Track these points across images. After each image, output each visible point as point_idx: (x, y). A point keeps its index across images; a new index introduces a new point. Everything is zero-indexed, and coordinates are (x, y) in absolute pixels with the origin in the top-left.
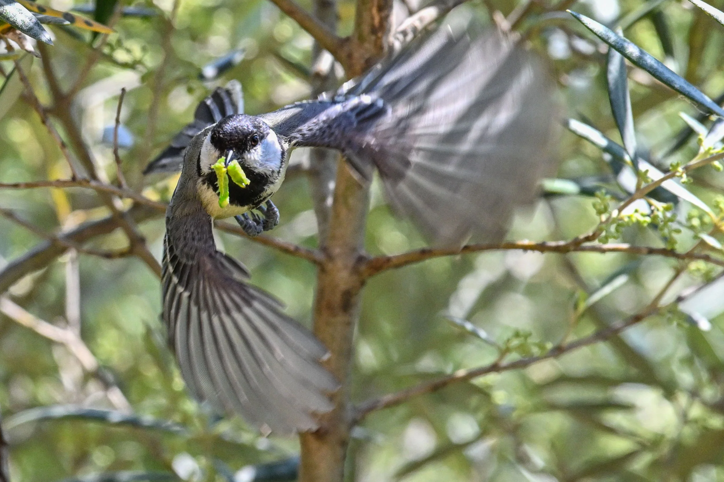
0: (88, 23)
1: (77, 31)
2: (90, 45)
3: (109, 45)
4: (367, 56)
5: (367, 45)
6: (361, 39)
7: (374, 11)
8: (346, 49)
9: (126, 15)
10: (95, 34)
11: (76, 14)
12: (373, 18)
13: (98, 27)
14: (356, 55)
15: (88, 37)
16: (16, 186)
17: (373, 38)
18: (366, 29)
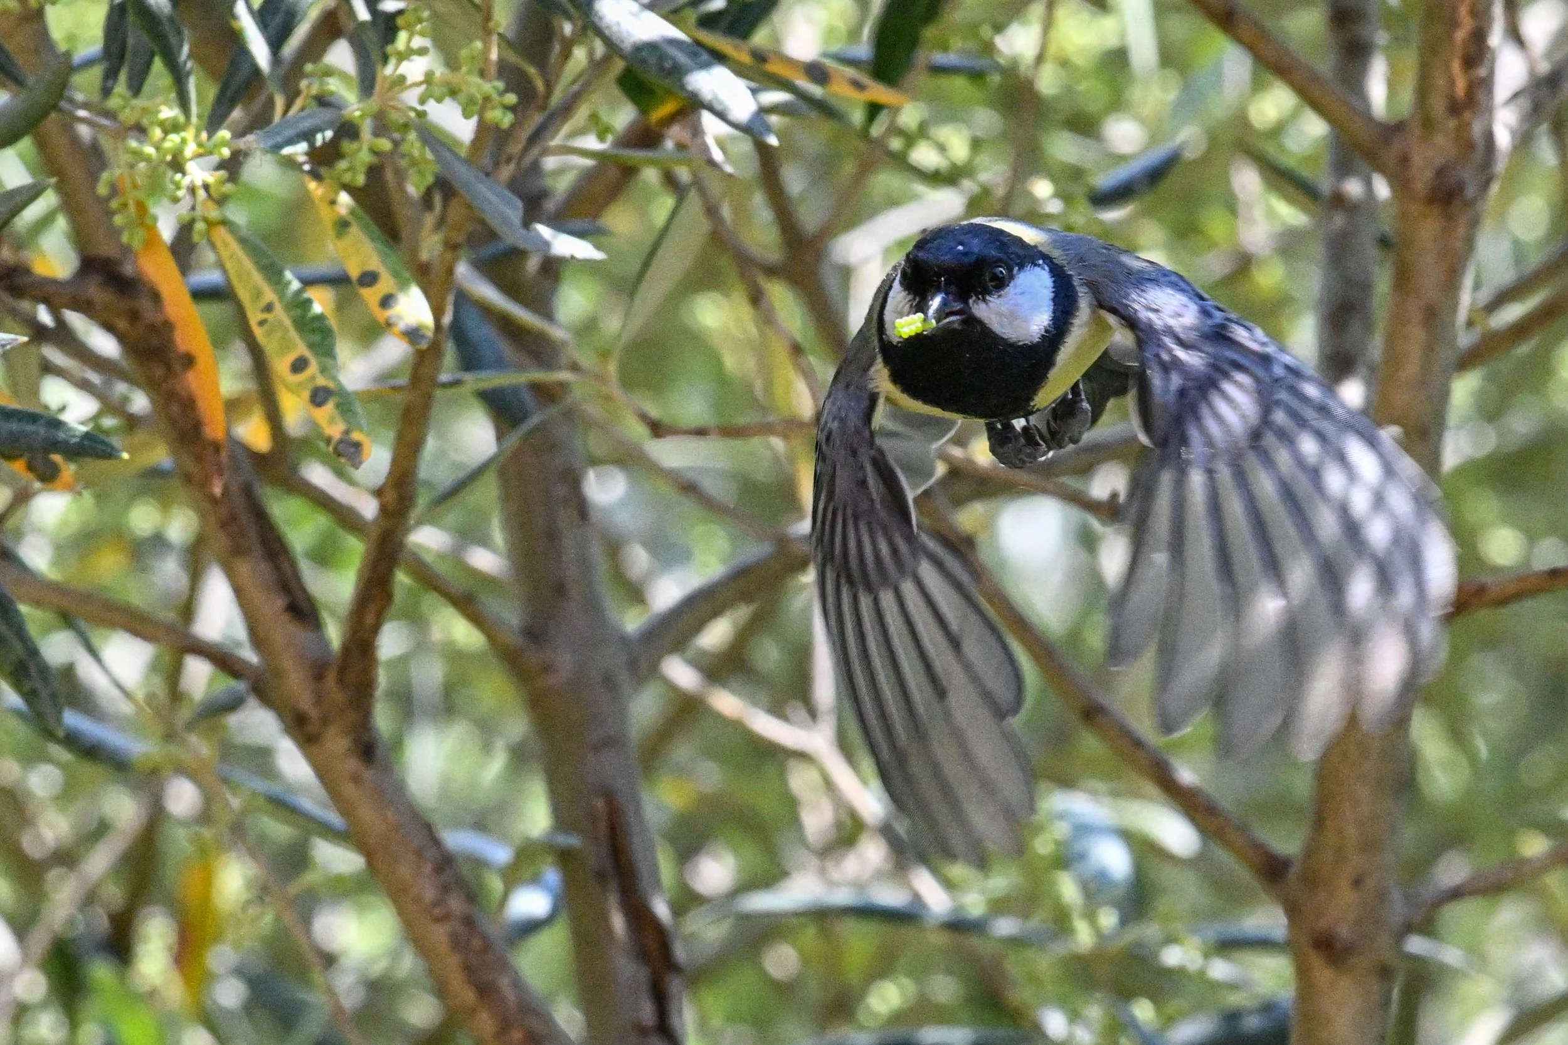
0: (858, 86)
1: (833, 101)
2: (864, 133)
3: (900, 132)
4: (1439, 161)
5: (1440, 140)
6: (1428, 125)
7: (1456, 66)
8: (1396, 147)
9: (938, 70)
10: (874, 110)
11: (830, 63)
12: (1452, 82)
13: (879, 93)
14: (1417, 160)
15: (857, 116)
16: (701, 432)
17: (1452, 123)
18: (1438, 105)
